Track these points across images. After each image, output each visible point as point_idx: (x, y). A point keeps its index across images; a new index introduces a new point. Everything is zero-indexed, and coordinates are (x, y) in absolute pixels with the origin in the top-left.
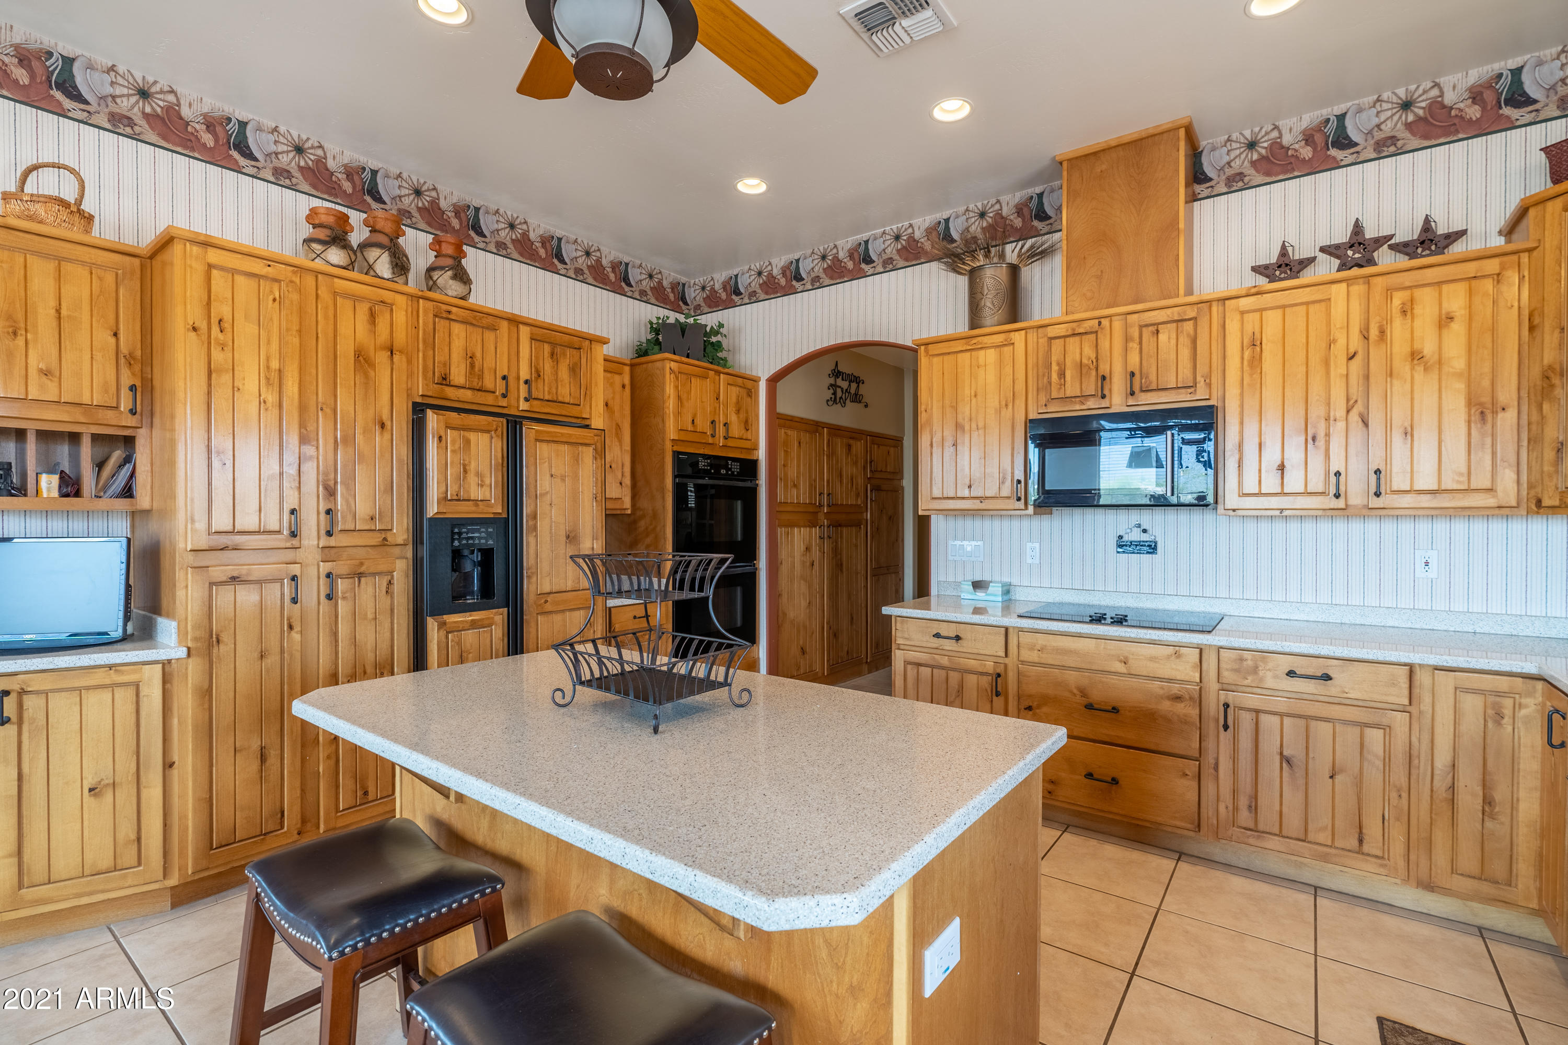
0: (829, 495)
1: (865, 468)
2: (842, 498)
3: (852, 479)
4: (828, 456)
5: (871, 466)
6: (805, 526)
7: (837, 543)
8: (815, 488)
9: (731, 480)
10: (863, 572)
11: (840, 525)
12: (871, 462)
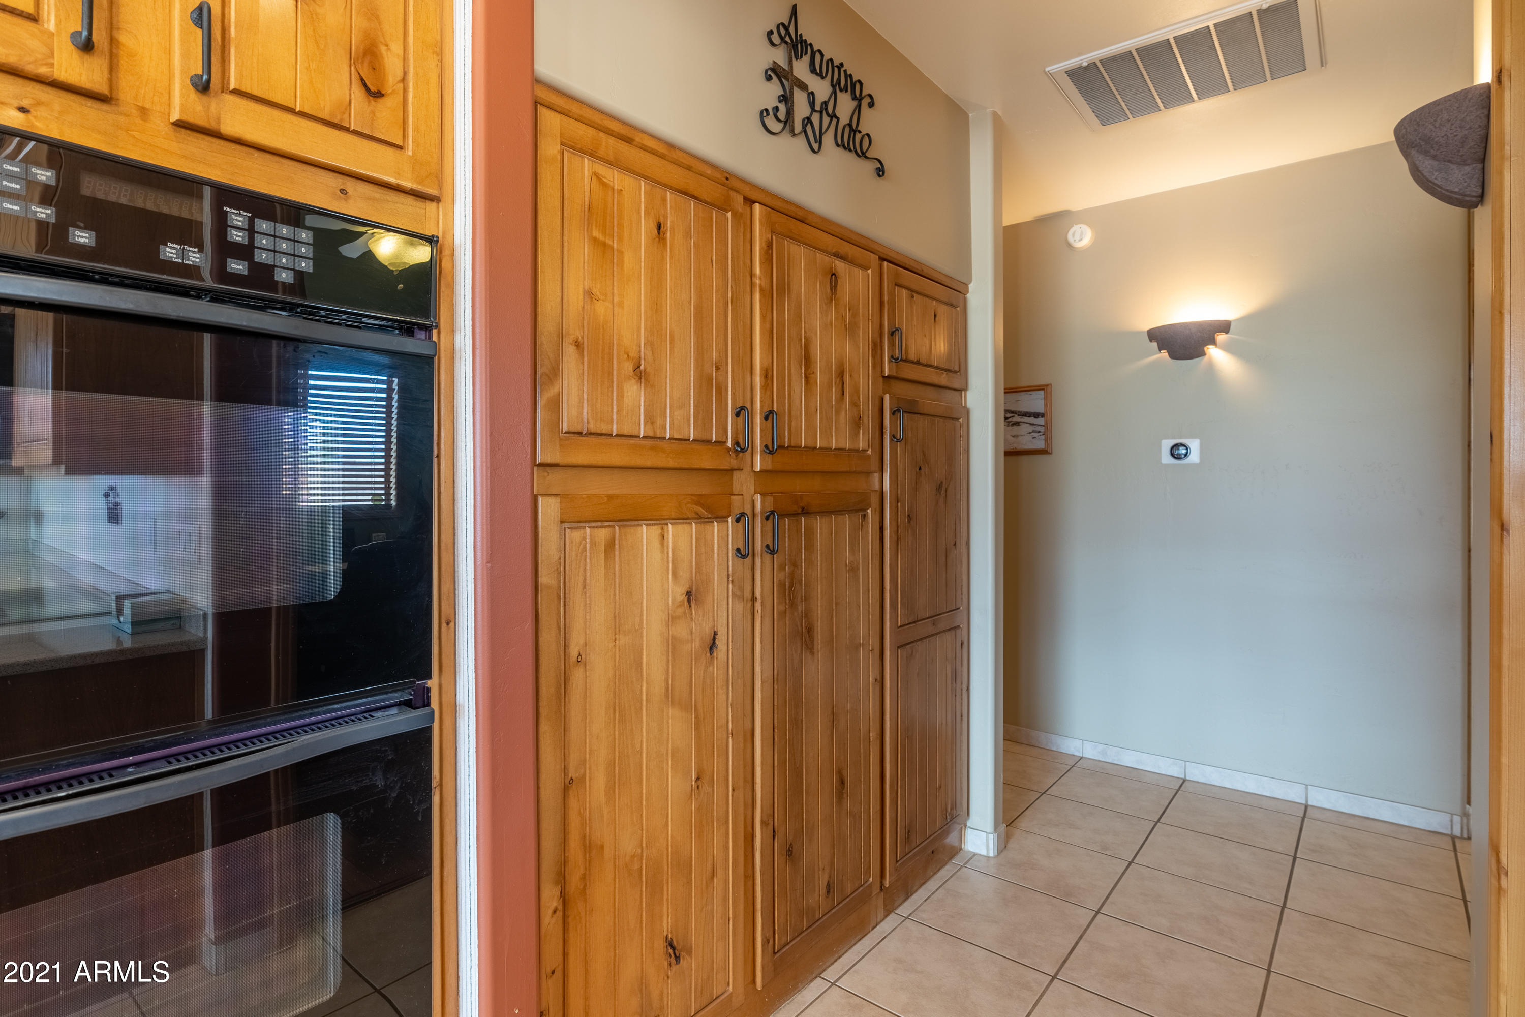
0: (768, 415)
1: (877, 347)
2: (810, 427)
3: (841, 375)
4: (767, 295)
5: (891, 344)
6: (682, 518)
7: (795, 565)
8: (721, 391)
9: (264, 306)
10: (874, 642)
11: (805, 512)
12: (892, 334)
